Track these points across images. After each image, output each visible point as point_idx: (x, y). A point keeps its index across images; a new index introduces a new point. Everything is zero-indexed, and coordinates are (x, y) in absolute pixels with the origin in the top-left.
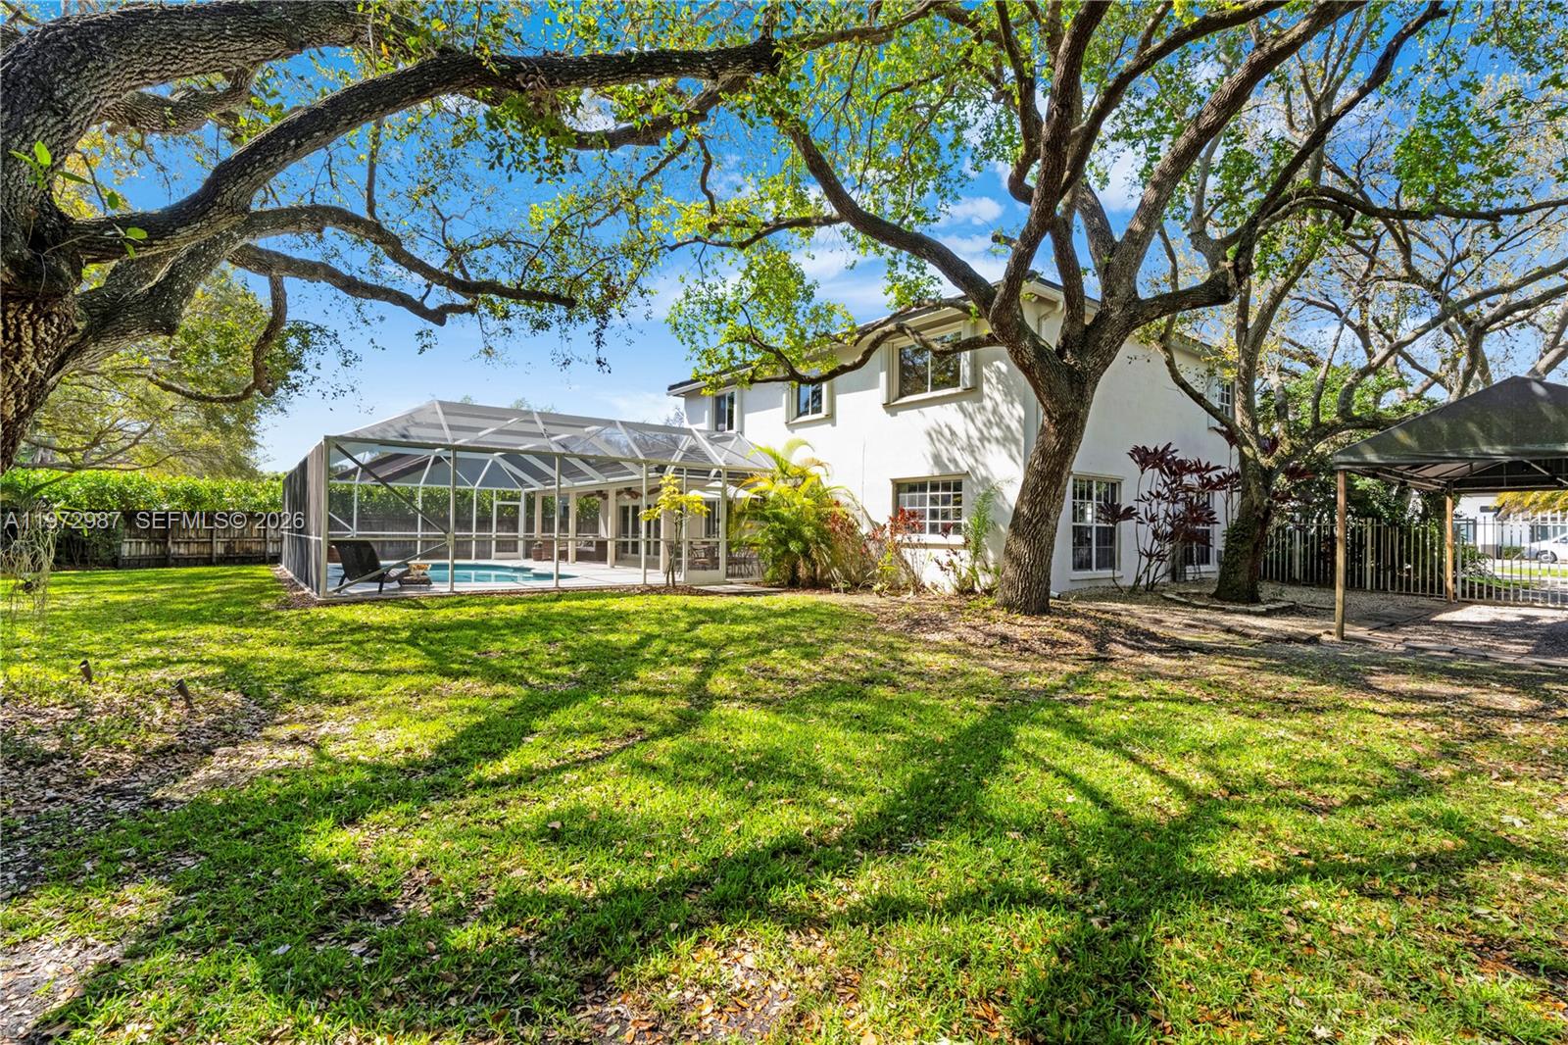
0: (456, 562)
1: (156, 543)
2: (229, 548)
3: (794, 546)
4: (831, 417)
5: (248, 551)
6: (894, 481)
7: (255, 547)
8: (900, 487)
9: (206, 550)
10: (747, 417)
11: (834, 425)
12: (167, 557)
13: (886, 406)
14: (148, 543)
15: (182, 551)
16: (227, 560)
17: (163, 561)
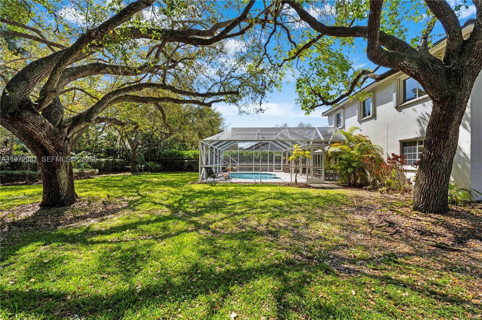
0: (262, 172)
3: (350, 170)
4: (374, 116)
6: (400, 141)
8: (404, 144)
10: (346, 120)
11: (376, 119)
13: (397, 108)
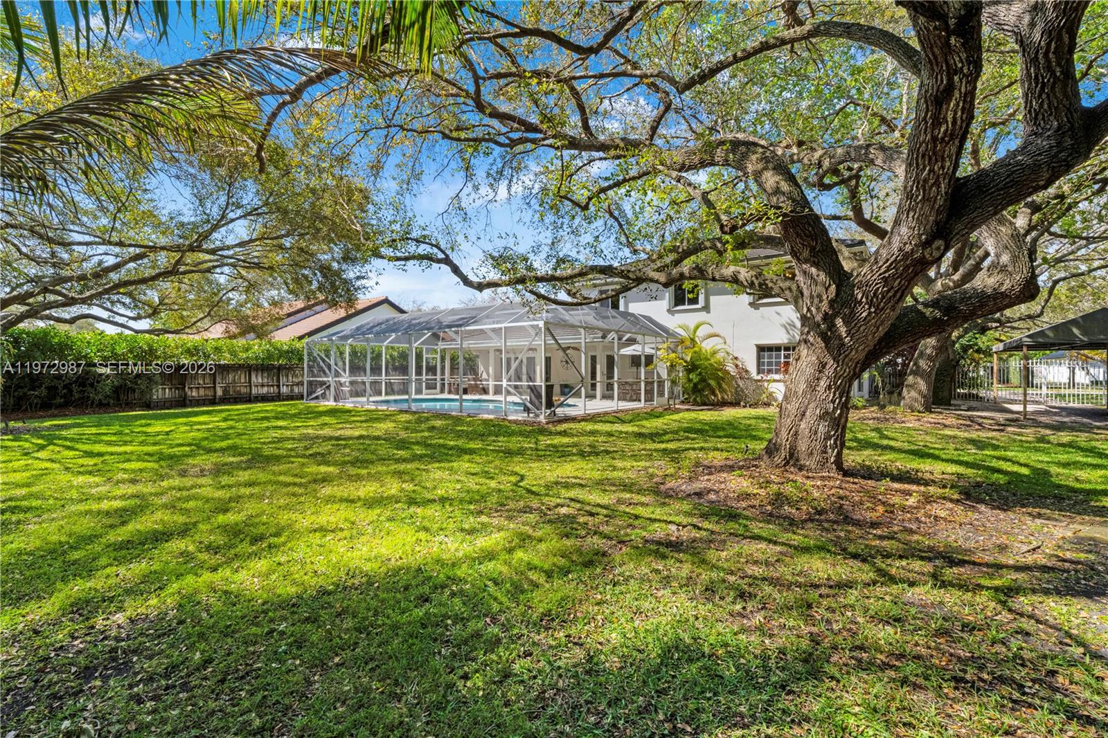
1: (178, 388)
2: (225, 391)
4: (706, 308)
5: (239, 393)
6: (757, 345)
7: (244, 390)
8: (761, 349)
9: (210, 393)
11: (708, 312)
12: (185, 399)
13: (752, 304)
14: (170, 389)
15: (194, 394)
16: (225, 400)
17: (183, 402)
